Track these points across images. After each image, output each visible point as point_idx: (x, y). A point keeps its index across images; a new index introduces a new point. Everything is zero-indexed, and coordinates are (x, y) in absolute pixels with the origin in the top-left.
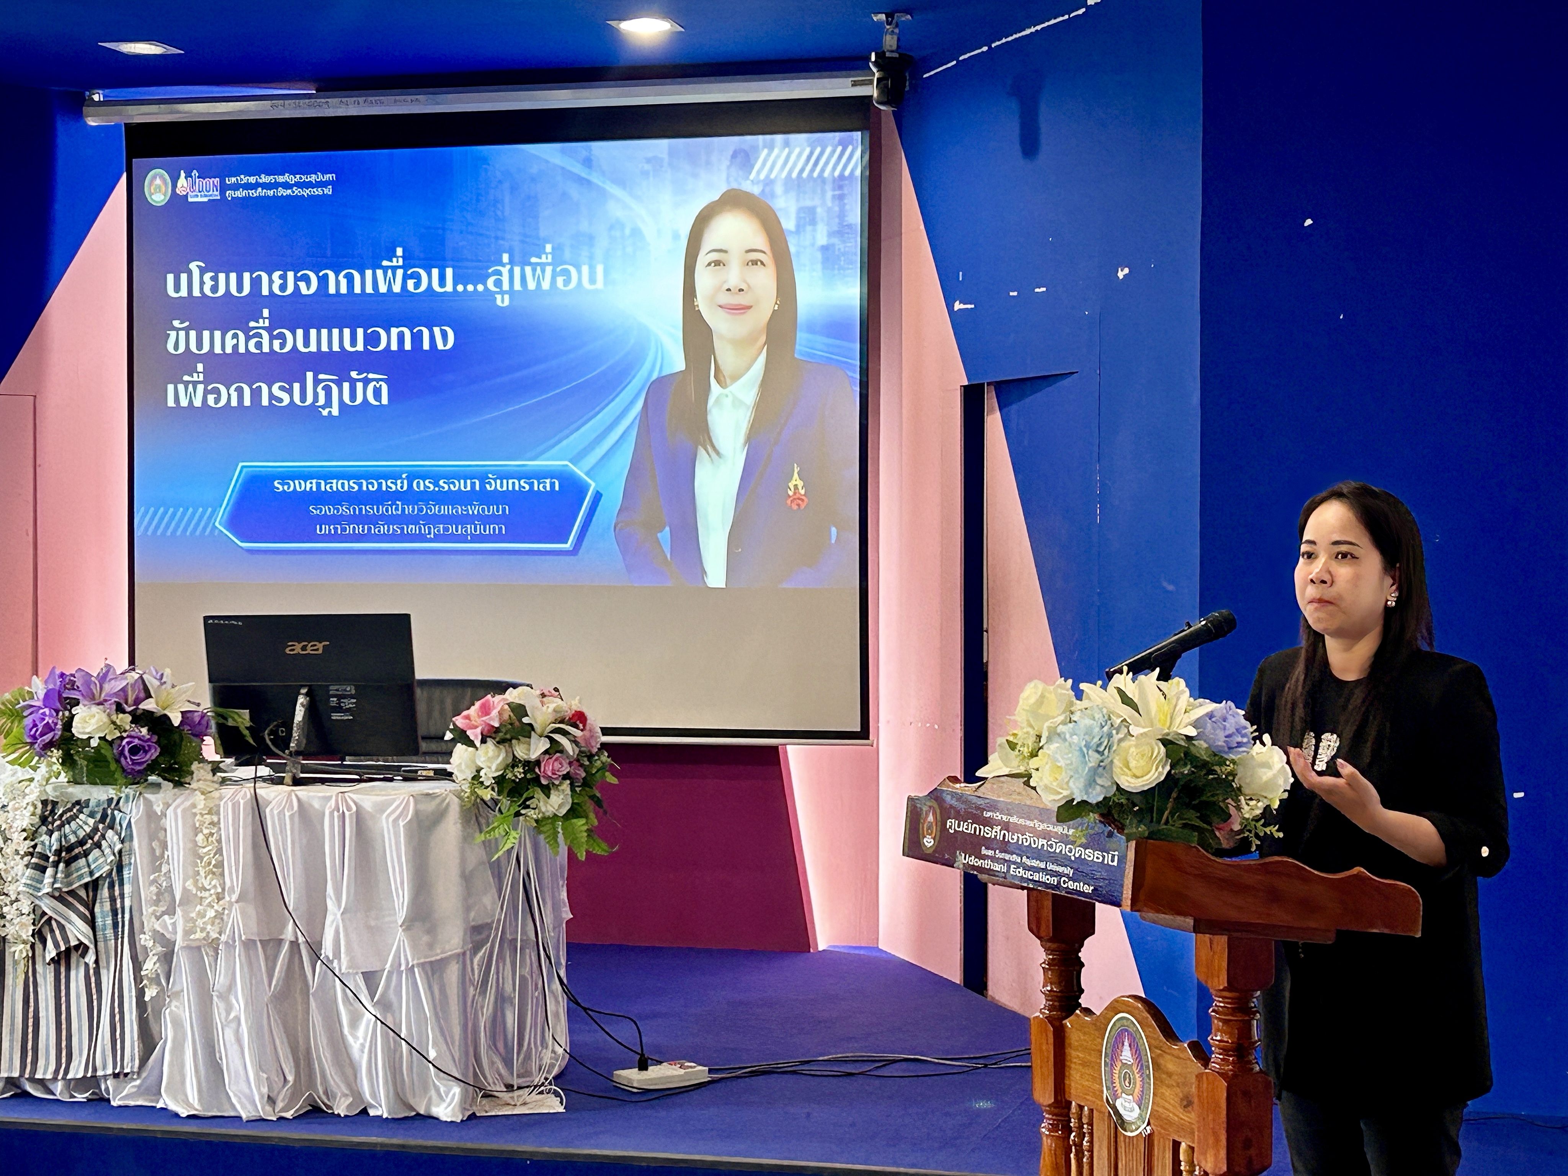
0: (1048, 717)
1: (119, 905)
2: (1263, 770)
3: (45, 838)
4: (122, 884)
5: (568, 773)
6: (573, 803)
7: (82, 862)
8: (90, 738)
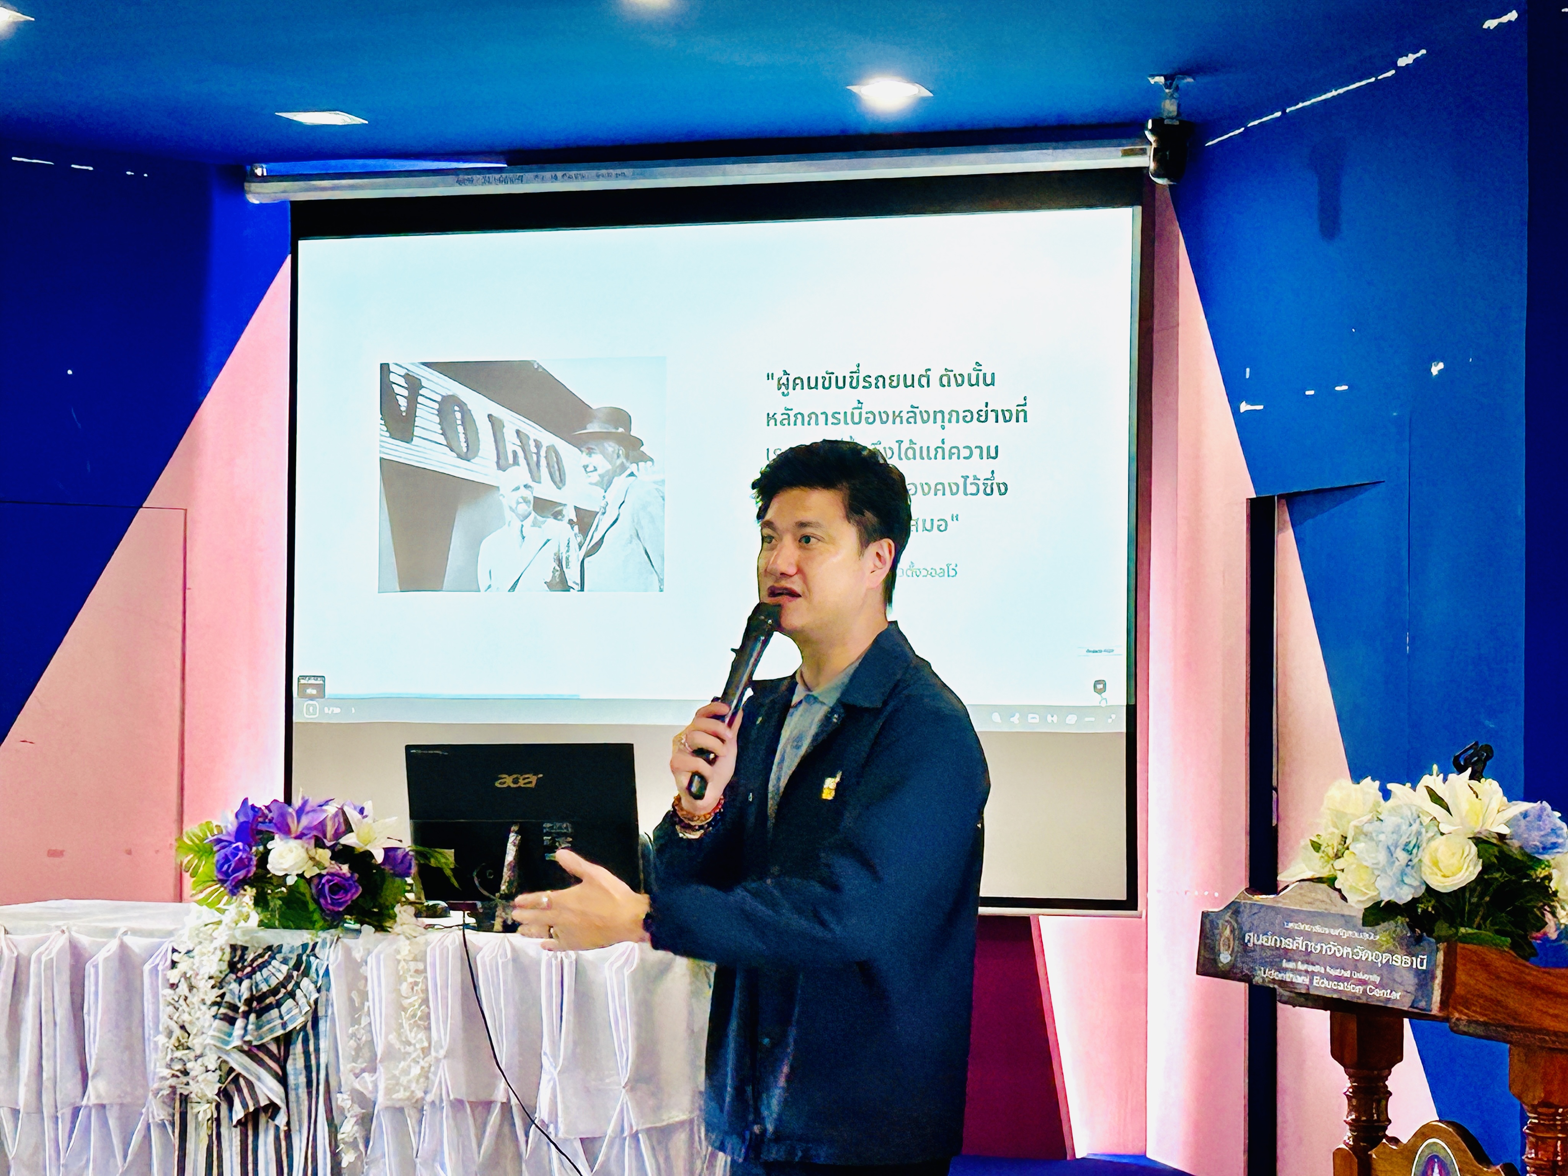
0: (1354, 817)
1: (313, 1062)
3: (234, 986)
4: (317, 1039)
7: (275, 1013)
8: (286, 875)
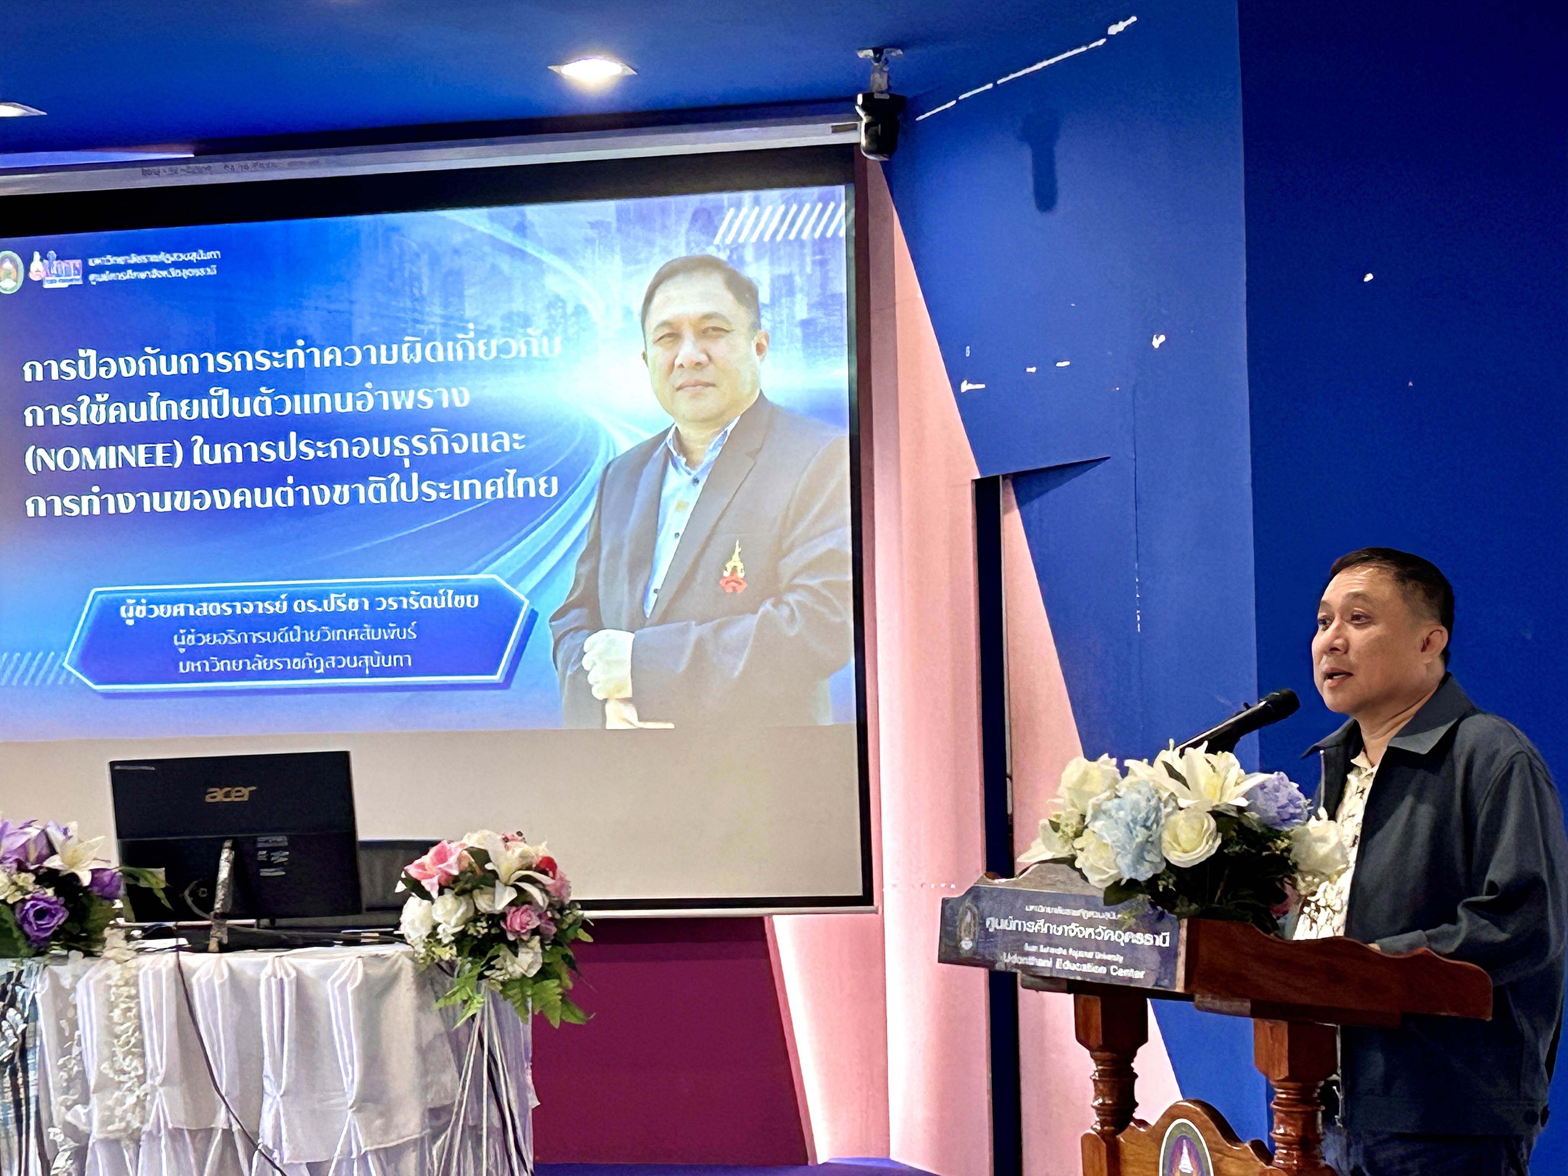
0: (1092, 795)
1: (22, 1096)
2: (1319, 844)
4: (25, 1071)
5: (538, 927)
6: (544, 964)
